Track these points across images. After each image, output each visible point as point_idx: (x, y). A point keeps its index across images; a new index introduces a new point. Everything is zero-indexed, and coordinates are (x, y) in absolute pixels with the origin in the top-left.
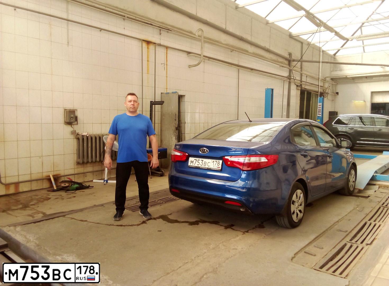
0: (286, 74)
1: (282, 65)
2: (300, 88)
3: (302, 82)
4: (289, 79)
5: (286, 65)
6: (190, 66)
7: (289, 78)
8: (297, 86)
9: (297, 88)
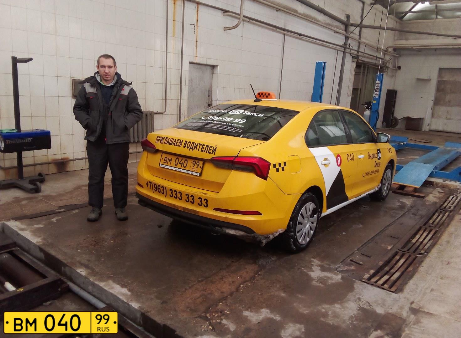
0: (341, 43)
1: (338, 30)
2: (356, 60)
3: (360, 53)
4: (344, 48)
5: (342, 30)
6: (226, 29)
7: (344, 46)
8: (353, 57)
9: (352, 60)
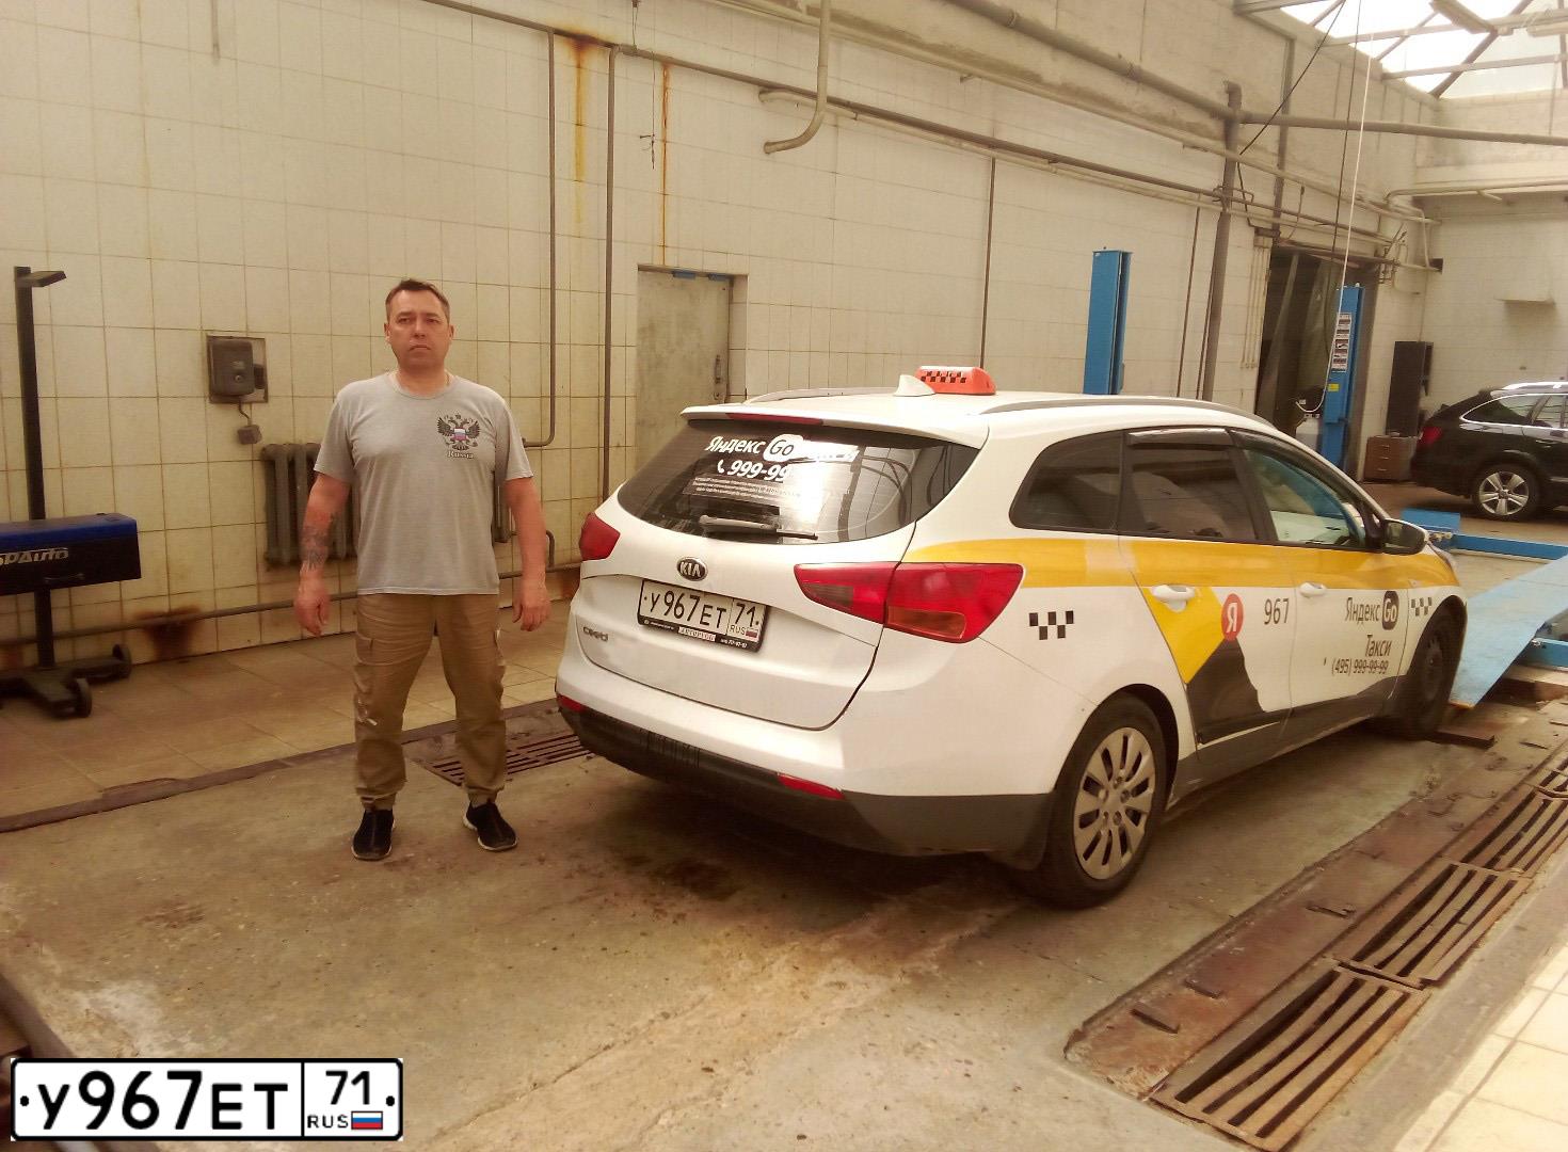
0: (1207, 175)
1: (1194, 139)
2: (1269, 242)
6: (770, 147)
8: (1258, 231)
9: (1256, 241)
